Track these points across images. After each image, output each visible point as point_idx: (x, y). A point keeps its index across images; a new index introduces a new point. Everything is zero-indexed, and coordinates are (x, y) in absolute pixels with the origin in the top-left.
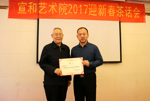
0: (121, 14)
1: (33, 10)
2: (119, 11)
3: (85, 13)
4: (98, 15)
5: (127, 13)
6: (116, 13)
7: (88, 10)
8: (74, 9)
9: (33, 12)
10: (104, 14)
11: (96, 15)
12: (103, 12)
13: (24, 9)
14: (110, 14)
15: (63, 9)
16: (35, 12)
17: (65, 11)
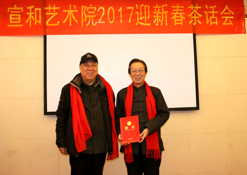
0: (197, 19)
1: (34, 21)
2: (193, 15)
3: (130, 22)
4: (152, 24)
5: (209, 18)
6: (188, 19)
7: (135, 16)
8: (108, 16)
9: (35, 24)
10: (164, 22)
11: (149, 24)
12: (163, 18)
13: (19, 18)
14: (175, 21)
15: (88, 16)
16: (39, 23)
17: (93, 19)
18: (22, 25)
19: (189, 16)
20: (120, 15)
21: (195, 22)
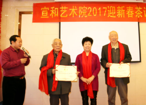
0: (140, 14)
3: (105, 15)
4: (117, 16)
6: (135, 14)
7: (107, 13)
8: (93, 12)
9: (55, 16)
11: (115, 17)
12: (122, 14)
13: (47, 13)
14: (128, 15)
17: (85, 14)
18: (48, 17)
19: (136, 13)
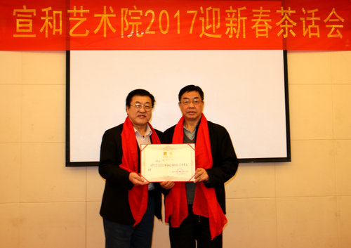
0: (289, 29)
1: (52, 29)
2: (284, 23)
3: (191, 32)
5: (306, 27)
7: (198, 24)
8: (160, 23)
9: (54, 34)
10: (241, 33)
11: (219, 36)
12: (239, 27)
13: (31, 25)
14: (257, 32)
15: (130, 23)
16: (59, 32)
17: (137, 27)
18: (34, 36)
19: (278, 24)
20: (177, 22)
21: (287, 32)
